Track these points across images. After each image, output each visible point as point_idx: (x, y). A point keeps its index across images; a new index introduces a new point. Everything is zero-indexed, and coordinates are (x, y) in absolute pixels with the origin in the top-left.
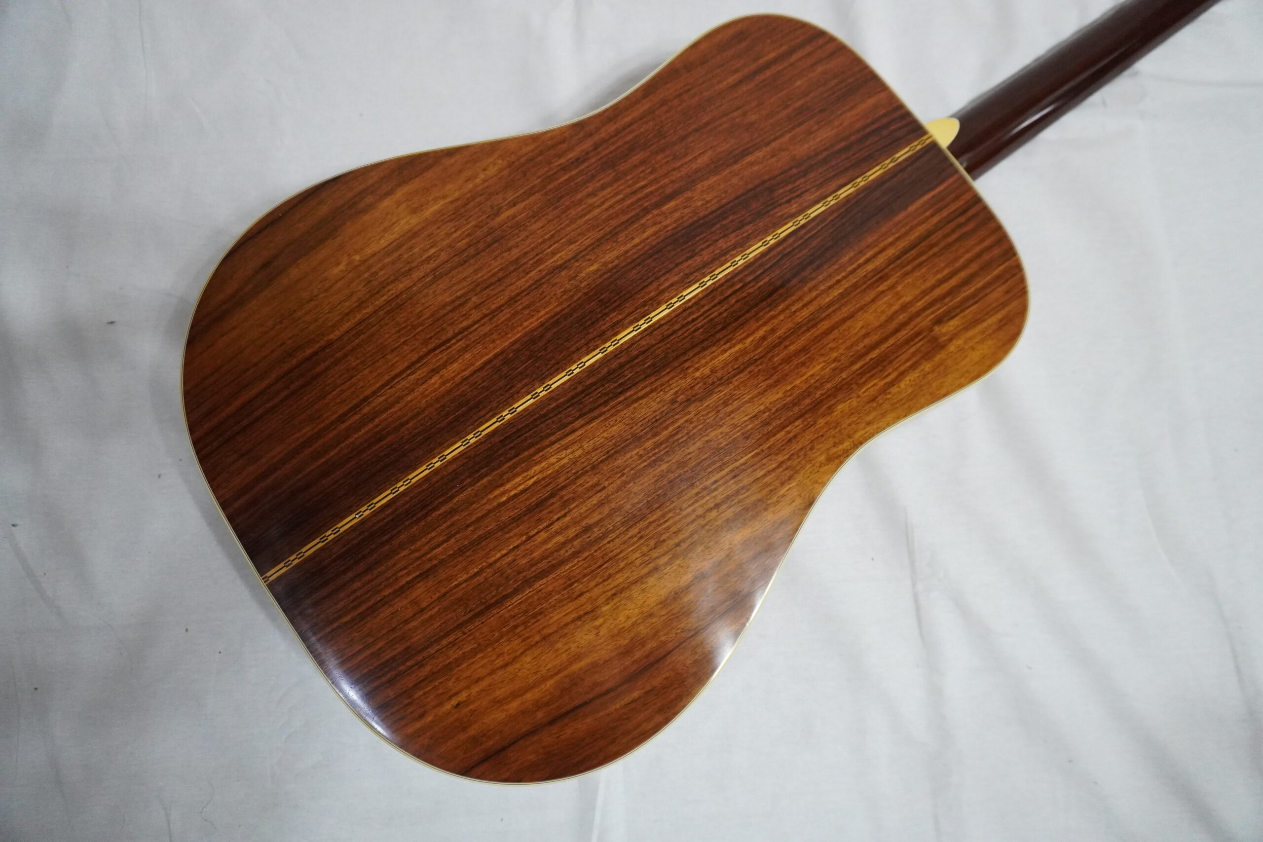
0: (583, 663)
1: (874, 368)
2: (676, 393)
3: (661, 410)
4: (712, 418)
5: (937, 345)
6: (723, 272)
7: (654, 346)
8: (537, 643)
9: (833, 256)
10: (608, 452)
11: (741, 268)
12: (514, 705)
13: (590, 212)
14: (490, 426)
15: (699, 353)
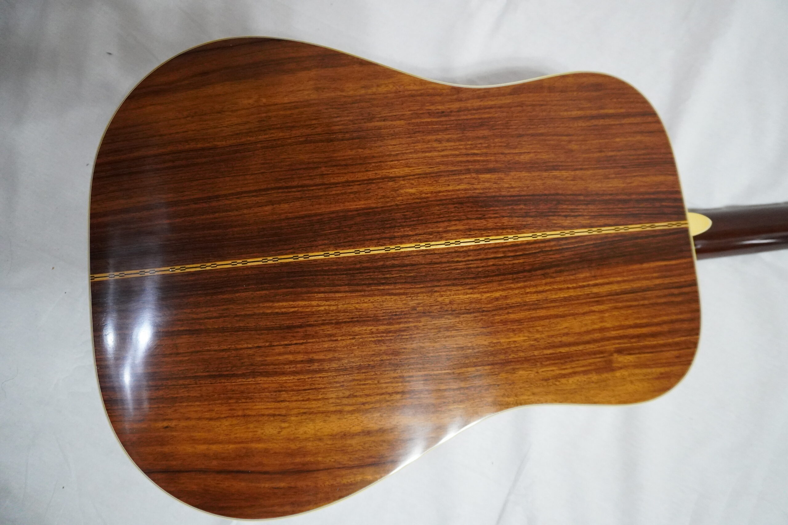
0: (261, 446)
1: (559, 359)
2: (419, 304)
3: (402, 310)
4: (433, 334)
5: (609, 367)
6: (496, 240)
7: (422, 264)
8: (238, 416)
9: (574, 270)
10: (352, 318)
11: (508, 244)
12: (201, 448)
13: (430, 152)
14: (287, 259)
15: (449, 285)
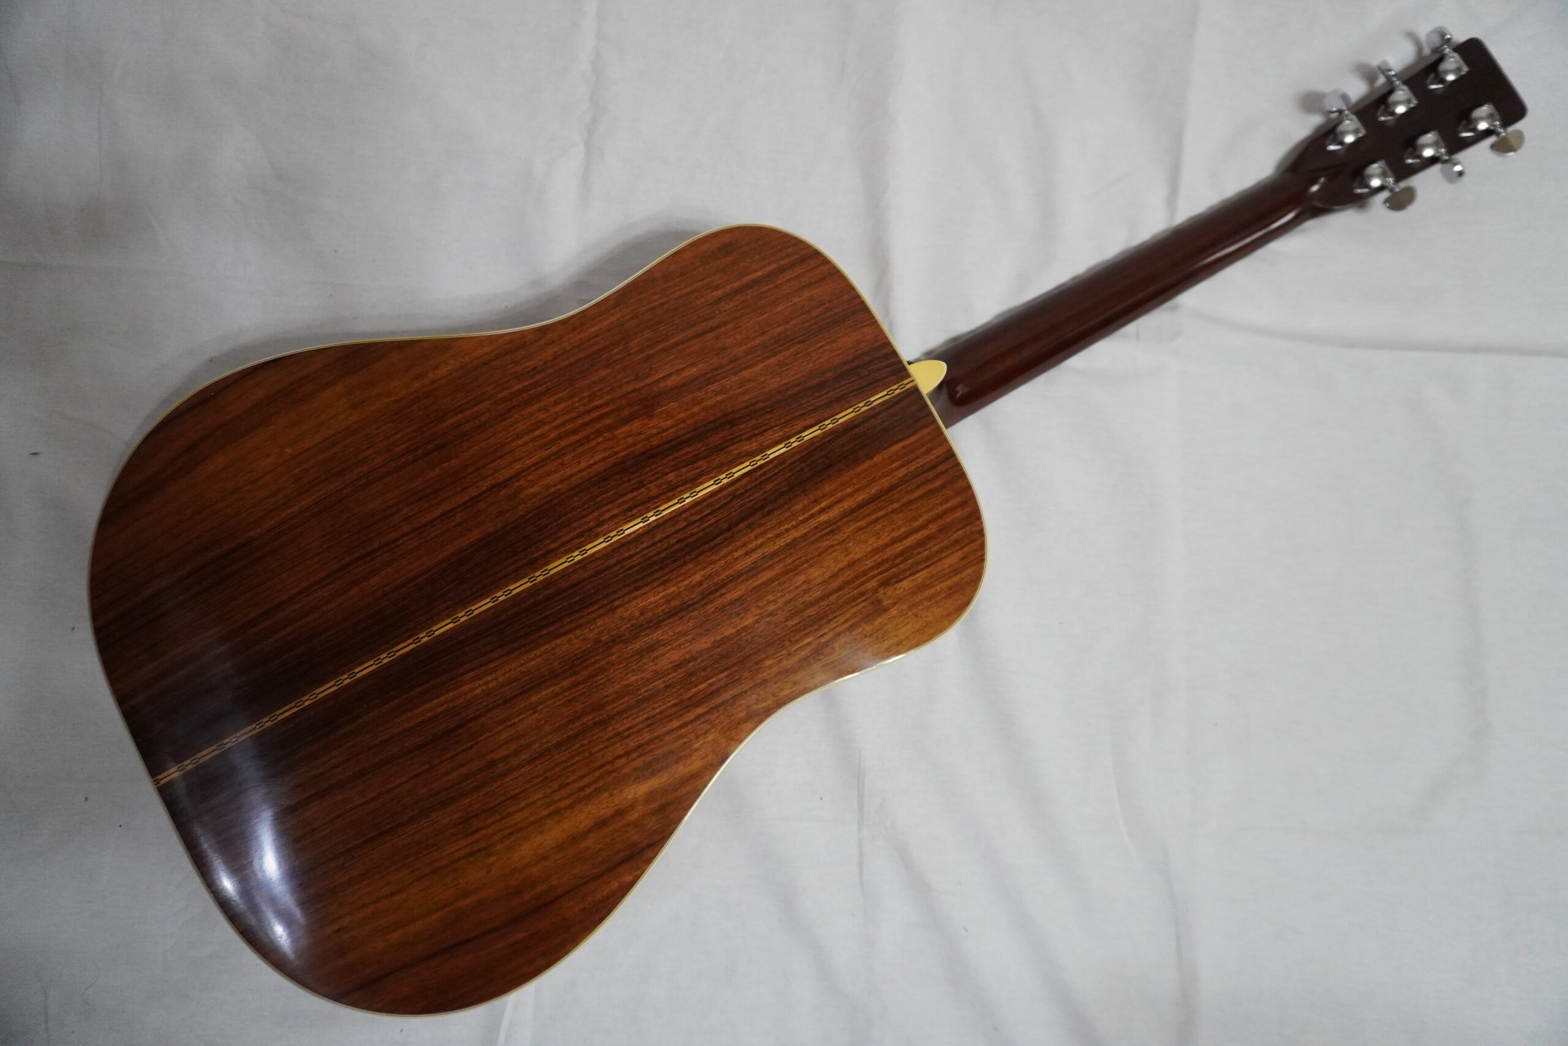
0: (471, 900)
1: (810, 626)
2: (601, 632)
3: (583, 649)
4: (635, 662)
5: (880, 609)
6: (669, 508)
7: (585, 580)
8: (426, 875)
9: (786, 503)
10: (522, 687)
11: (687, 506)
12: (396, 936)
13: (538, 428)
14: (406, 647)
15: (631, 592)
